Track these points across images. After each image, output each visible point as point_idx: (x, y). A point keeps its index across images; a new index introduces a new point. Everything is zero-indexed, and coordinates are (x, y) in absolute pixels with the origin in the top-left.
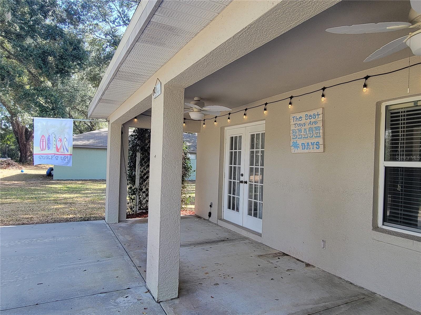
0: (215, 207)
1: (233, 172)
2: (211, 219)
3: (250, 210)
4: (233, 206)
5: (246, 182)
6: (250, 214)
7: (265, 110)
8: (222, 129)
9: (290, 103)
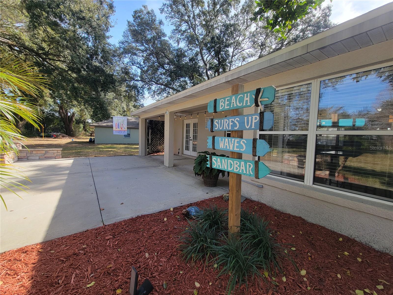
0: (181, 150)
1: (187, 137)
2: (179, 155)
3: (193, 149)
4: (187, 148)
5: (192, 140)
6: (193, 151)
7: (198, 115)
8: (183, 121)
9: (205, 114)
